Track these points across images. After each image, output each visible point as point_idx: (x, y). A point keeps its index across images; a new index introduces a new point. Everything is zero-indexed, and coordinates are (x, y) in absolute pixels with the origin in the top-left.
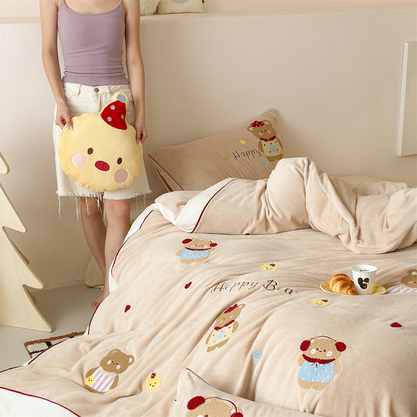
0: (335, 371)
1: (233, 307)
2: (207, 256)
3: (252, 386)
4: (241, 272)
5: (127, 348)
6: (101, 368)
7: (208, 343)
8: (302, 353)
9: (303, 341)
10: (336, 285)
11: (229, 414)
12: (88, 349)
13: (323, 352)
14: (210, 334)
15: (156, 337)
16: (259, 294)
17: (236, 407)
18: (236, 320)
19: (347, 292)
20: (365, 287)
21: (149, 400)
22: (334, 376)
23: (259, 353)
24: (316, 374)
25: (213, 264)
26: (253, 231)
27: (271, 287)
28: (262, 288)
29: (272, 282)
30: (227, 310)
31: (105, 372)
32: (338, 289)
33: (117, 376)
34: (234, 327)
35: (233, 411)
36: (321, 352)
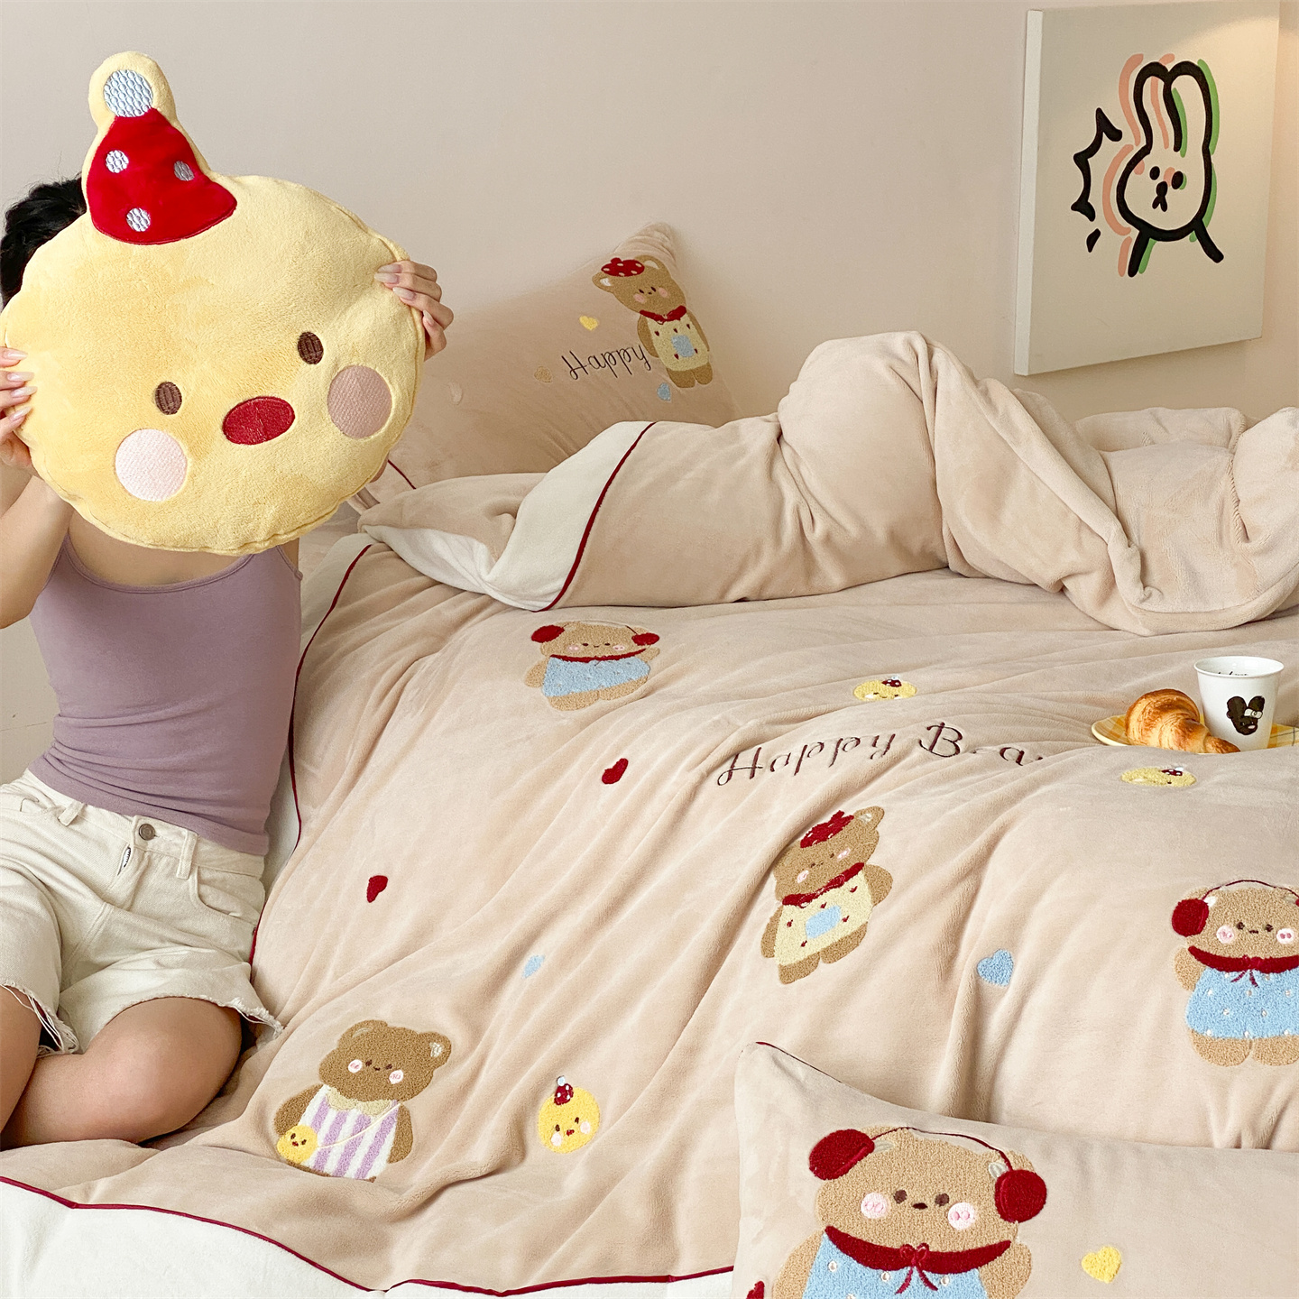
1: (830, 822)
2: (643, 674)
4: (804, 711)
6: (326, 1090)
7: (775, 954)
8: (1185, 943)
9: (1176, 904)
10: (1159, 725)
13: (1262, 932)
15: (526, 962)
16: (913, 771)
17: (1003, 1155)
18: (872, 861)
19: (1205, 747)
20: (1252, 727)
23: (997, 963)
24: (1259, 1008)
26: (762, 587)
27: (943, 746)
28: (918, 752)
29: (943, 730)
30: (805, 835)
31: (351, 1101)
32: (1171, 738)
33: (402, 1109)
34: (871, 886)
35: (998, 1167)
36: (1255, 935)
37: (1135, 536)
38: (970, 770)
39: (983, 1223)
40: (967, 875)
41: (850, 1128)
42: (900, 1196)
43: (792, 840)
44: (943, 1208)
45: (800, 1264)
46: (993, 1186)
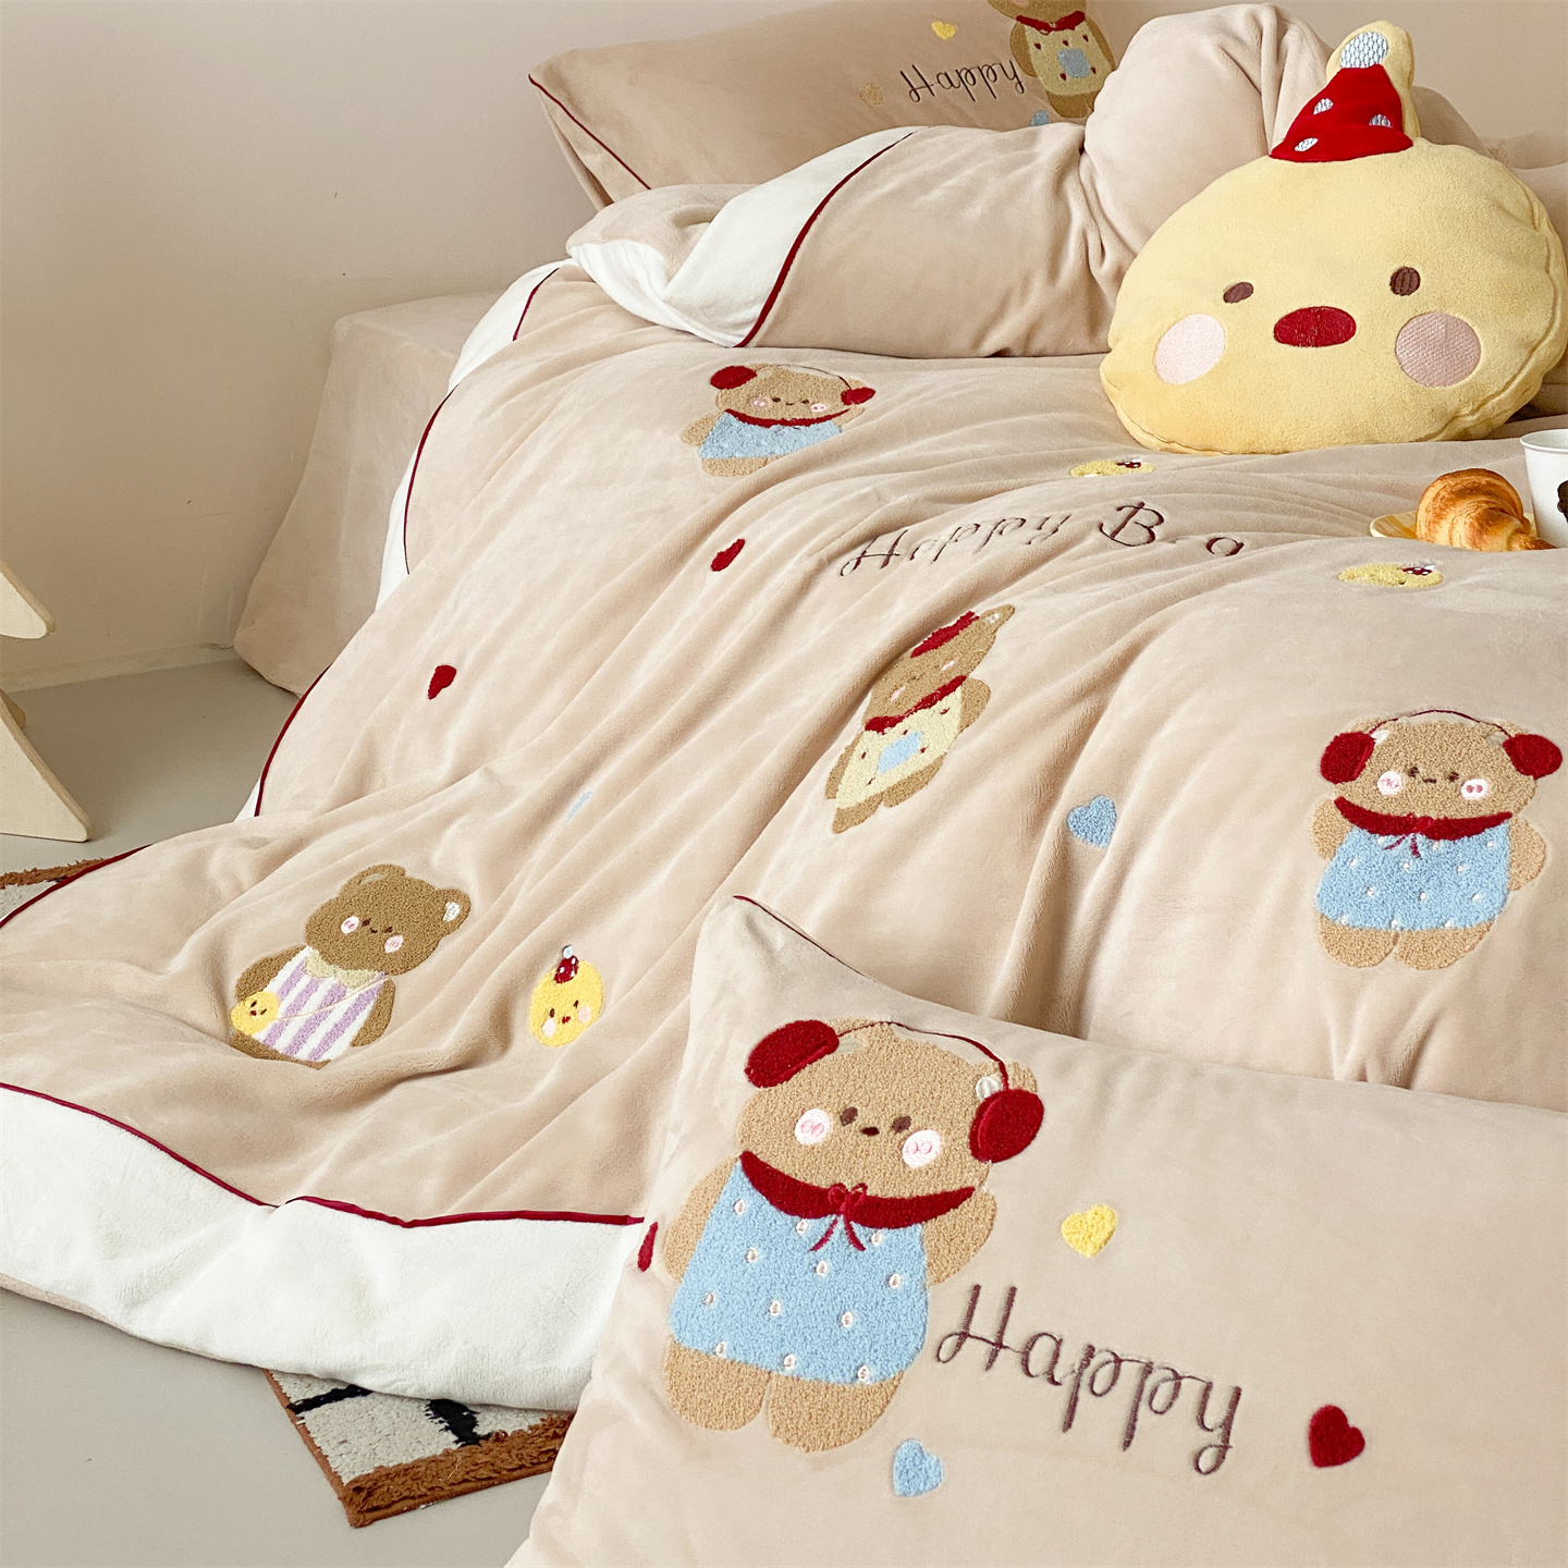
0: (1514, 871)
1: (955, 625)
3: (1067, 987)
5: (436, 857)
6: (308, 952)
7: (838, 794)
8: (1332, 791)
9: (1332, 739)
10: (1450, 514)
11: (968, 1099)
12: (245, 876)
13: (1442, 782)
14: (843, 751)
15: (576, 801)
17: (1002, 1067)
18: (974, 675)
19: (1510, 546)
21: (546, 1082)
22: (1510, 897)
23: (1096, 814)
24: (1416, 889)
26: (1028, 338)
27: (1133, 532)
28: (1095, 537)
29: (1141, 510)
30: (922, 641)
31: (329, 968)
32: (1463, 534)
33: (387, 984)
34: (964, 705)
35: (990, 1084)
36: (1431, 784)
39: (945, 1159)
40: (1084, 696)
42: (848, 1116)
43: (905, 650)
44: (900, 1136)
45: (704, 1199)
46: (973, 1110)
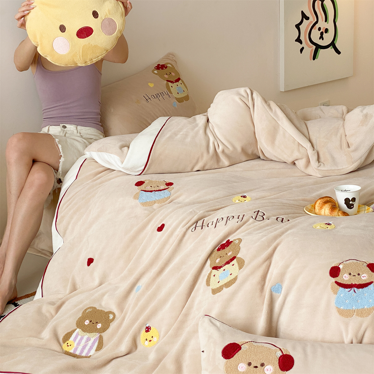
1: (226, 243)
2: (169, 196)
4: (217, 207)
5: (103, 303)
6: (78, 330)
7: (210, 285)
8: (333, 280)
9: (330, 268)
10: (324, 208)
12: (53, 312)
13: (357, 276)
14: (208, 275)
15: (136, 288)
16: (250, 226)
17: (280, 349)
18: (238, 256)
19: (338, 214)
20: (352, 207)
21: (152, 357)
23: (277, 287)
24: (357, 300)
25: (179, 203)
26: (204, 167)
27: (259, 218)
28: (251, 220)
29: (259, 212)
30: (218, 247)
31: (85, 333)
32: (328, 212)
33: (100, 336)
34: (238, 264)
35: (279, 354)
36: (355, 277)
37: (315, 147)
38: (267, 225)
39: (275, 372)
40: (267, 260)
41: (234, 342)
42: (250, 364)
44: (263, 367)
46: (278, 360)
